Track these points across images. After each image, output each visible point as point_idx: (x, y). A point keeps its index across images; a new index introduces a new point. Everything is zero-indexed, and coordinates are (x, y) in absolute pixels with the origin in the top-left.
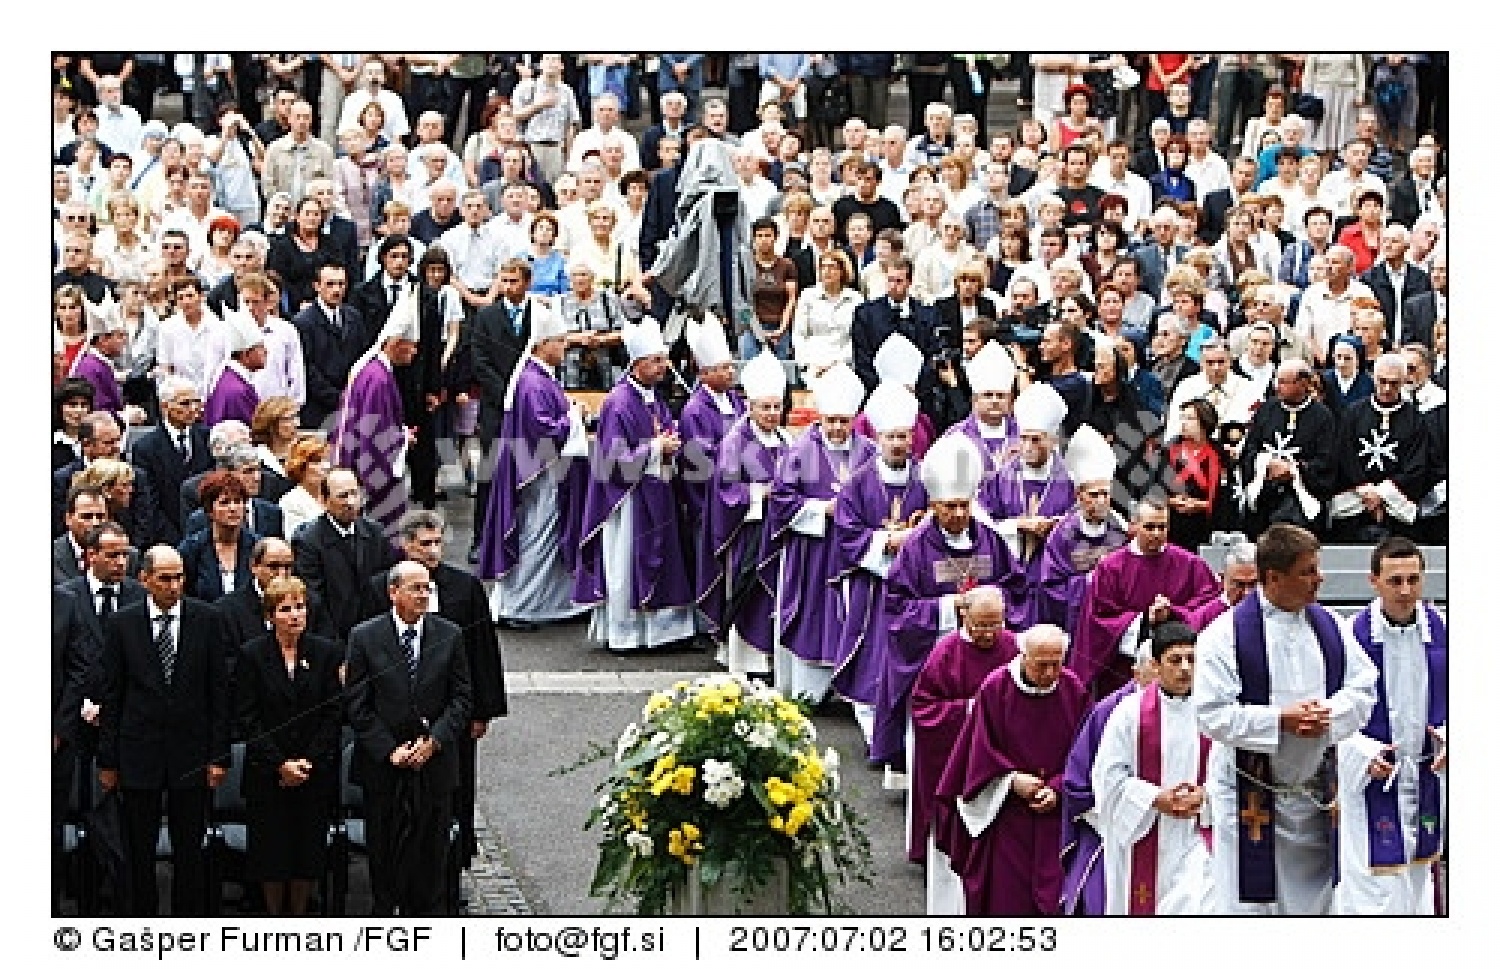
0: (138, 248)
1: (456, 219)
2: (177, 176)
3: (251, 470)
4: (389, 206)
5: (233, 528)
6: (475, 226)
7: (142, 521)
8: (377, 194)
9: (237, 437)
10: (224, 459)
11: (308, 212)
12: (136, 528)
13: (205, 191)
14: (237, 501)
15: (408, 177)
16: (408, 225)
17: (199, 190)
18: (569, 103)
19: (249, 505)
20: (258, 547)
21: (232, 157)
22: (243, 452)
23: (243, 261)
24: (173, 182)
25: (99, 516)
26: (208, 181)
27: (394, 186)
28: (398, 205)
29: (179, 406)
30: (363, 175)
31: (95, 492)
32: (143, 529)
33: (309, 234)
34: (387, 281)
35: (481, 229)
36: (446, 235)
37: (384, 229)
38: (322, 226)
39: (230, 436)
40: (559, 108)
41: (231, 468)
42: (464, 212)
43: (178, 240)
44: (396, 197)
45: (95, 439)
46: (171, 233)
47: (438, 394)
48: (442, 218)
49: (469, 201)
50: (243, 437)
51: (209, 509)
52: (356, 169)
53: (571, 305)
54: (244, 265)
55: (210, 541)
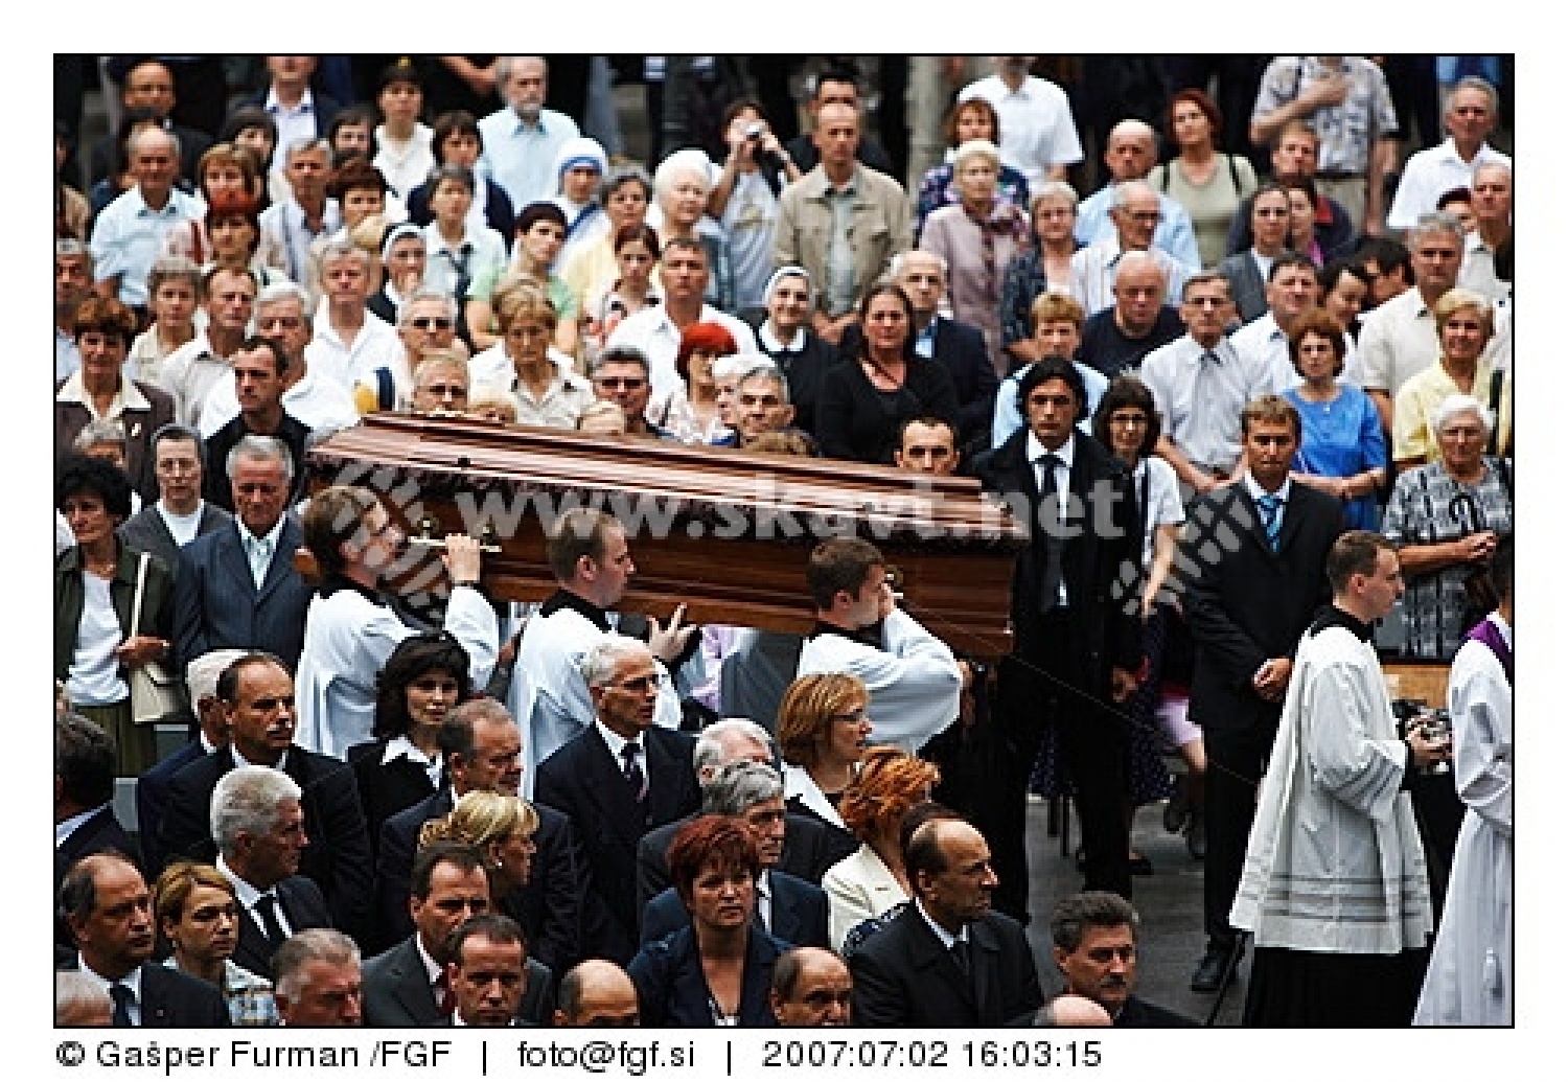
0: (555, 387)
1: (1167, 327)
2: (636, 246)
3: (767, 817)
4: (1040, 303)
5: (733, 928)
6: (1208, 341)
7: (559, 912)
8: (1013, 279)
9: (745, 751)
10: (718, 792)
11: (880, 316)
12: (548, 924)
13: (696, 274)
14: (738, 879)
15: (1078, 246)
16: (1074, 341)
17: (684, 270)
18: (1373, 96)
19: (763, 886)
20: (782, 965)
21: (748, 206)
22: (757, 780)
23: (756, 408)
24: (628, 258)
25: (476, 905)
26: (702, 257)
27: (1049, 265)
28: (1055, 299)
29: (627, 693)
30: (988, 243)
31: (467, 858)
32: (558, 929)
33: (887, 355)
34: (1035, 449)
35: (1220, 350)
36: (1152, 359)
37: (1026, 346)
38: (912, 340)
39: (731, 749)
40: (1350, 107)
41: (729, 811)
42: (1186, 312)
43: (630, 371)
44: (1052, 287)
45: (474, 754)
46: (618, 357)
47: (1133, 669)
48: (1140, 326)
49: (1199, 291)
50: (756, 752)
51: (687, 893)
52: (975, 231)
53: (1438, 487)
54: (759, 416)
55: (692, 952)
